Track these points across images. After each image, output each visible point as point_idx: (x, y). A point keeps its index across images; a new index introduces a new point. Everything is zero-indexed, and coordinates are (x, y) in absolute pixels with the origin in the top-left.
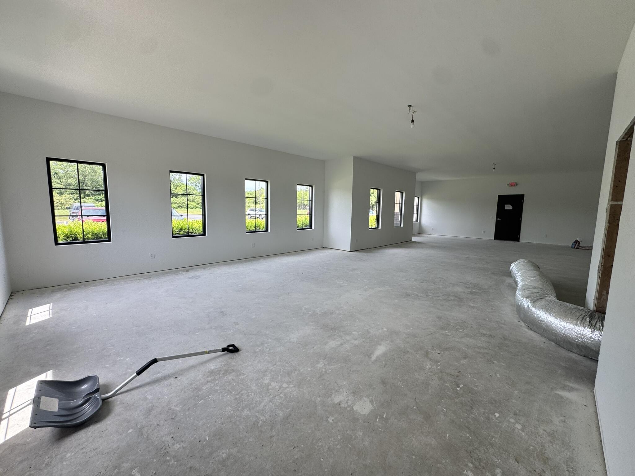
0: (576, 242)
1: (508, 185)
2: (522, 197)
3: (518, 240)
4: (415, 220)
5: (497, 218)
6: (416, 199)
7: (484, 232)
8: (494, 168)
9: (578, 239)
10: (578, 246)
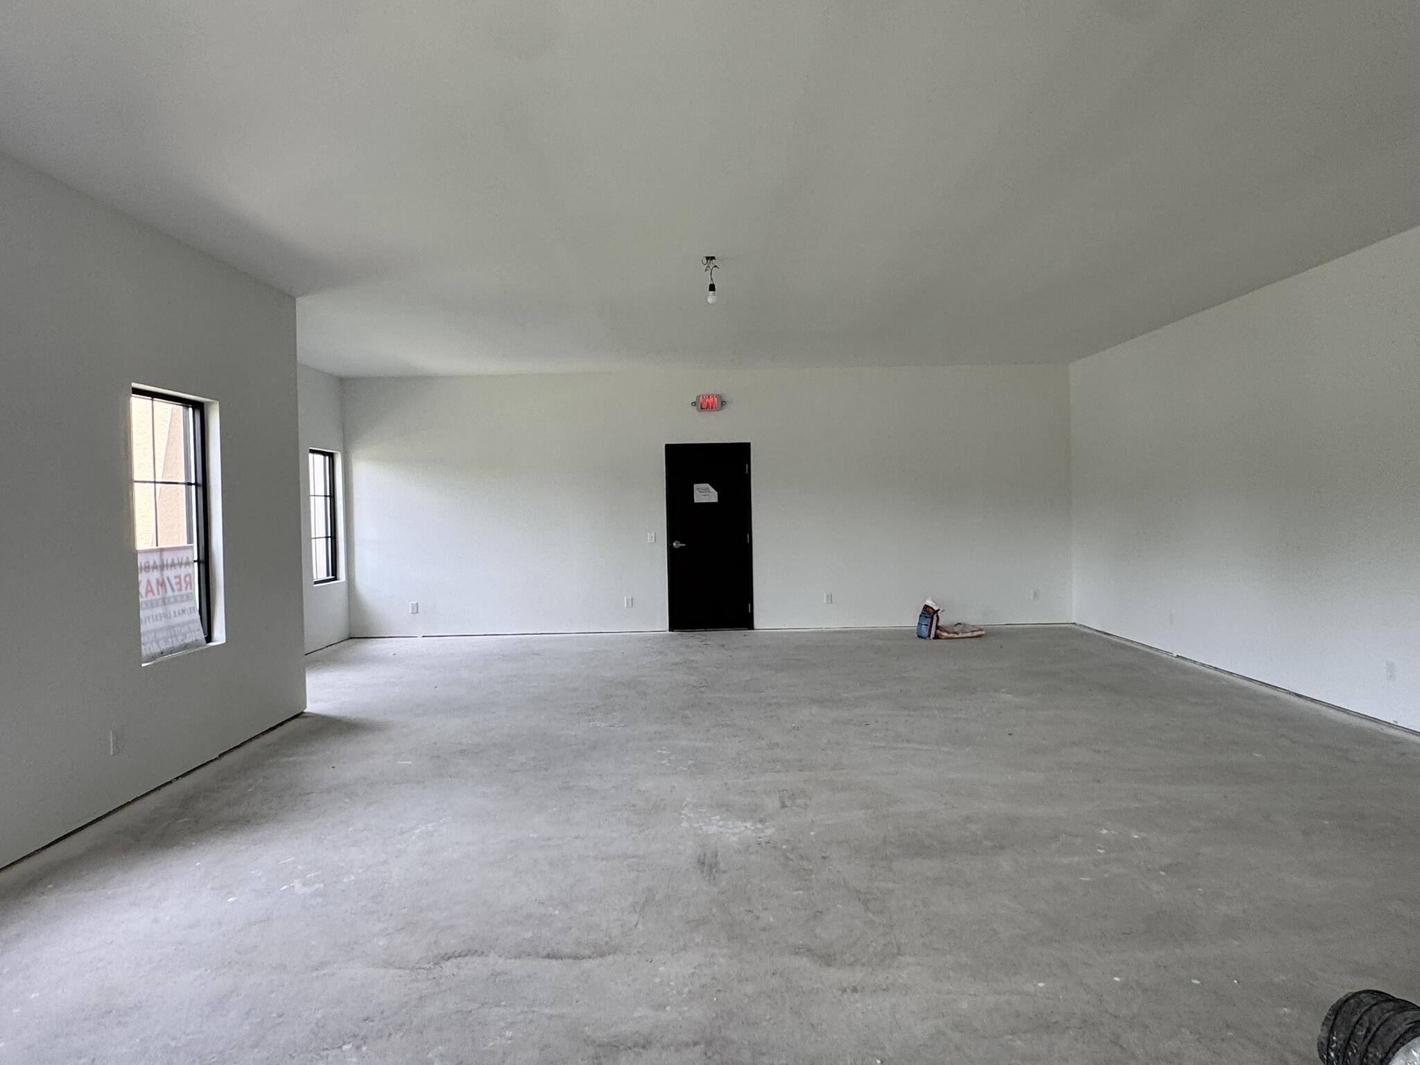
0: (929, 613)
1: (694, 404)
2: (742, 451)
3: (746, 621)
4: (320, 568)
5: (671, 539)
6: (317, 464)
7: (632, 602)
8: (712, 288)
9: (929, 603)
10: (937, 628)
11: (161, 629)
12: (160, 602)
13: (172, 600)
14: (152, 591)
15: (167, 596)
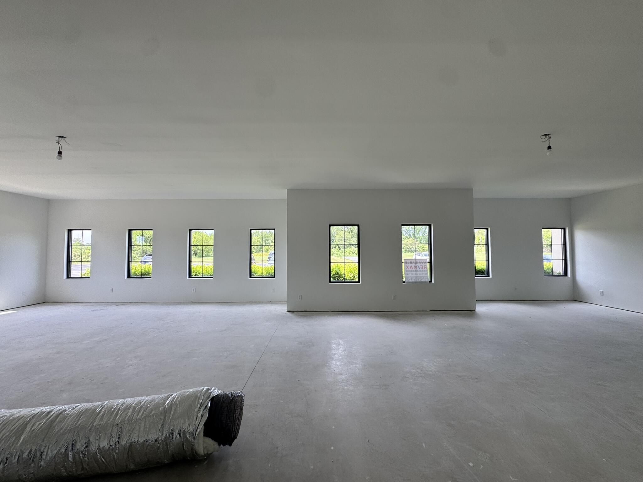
11: (414, 277)
12: (415, 271)
13: (419, 271)
14: (412, 268)
15: (417, 270)
